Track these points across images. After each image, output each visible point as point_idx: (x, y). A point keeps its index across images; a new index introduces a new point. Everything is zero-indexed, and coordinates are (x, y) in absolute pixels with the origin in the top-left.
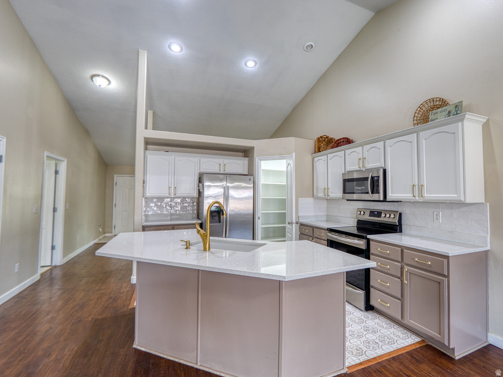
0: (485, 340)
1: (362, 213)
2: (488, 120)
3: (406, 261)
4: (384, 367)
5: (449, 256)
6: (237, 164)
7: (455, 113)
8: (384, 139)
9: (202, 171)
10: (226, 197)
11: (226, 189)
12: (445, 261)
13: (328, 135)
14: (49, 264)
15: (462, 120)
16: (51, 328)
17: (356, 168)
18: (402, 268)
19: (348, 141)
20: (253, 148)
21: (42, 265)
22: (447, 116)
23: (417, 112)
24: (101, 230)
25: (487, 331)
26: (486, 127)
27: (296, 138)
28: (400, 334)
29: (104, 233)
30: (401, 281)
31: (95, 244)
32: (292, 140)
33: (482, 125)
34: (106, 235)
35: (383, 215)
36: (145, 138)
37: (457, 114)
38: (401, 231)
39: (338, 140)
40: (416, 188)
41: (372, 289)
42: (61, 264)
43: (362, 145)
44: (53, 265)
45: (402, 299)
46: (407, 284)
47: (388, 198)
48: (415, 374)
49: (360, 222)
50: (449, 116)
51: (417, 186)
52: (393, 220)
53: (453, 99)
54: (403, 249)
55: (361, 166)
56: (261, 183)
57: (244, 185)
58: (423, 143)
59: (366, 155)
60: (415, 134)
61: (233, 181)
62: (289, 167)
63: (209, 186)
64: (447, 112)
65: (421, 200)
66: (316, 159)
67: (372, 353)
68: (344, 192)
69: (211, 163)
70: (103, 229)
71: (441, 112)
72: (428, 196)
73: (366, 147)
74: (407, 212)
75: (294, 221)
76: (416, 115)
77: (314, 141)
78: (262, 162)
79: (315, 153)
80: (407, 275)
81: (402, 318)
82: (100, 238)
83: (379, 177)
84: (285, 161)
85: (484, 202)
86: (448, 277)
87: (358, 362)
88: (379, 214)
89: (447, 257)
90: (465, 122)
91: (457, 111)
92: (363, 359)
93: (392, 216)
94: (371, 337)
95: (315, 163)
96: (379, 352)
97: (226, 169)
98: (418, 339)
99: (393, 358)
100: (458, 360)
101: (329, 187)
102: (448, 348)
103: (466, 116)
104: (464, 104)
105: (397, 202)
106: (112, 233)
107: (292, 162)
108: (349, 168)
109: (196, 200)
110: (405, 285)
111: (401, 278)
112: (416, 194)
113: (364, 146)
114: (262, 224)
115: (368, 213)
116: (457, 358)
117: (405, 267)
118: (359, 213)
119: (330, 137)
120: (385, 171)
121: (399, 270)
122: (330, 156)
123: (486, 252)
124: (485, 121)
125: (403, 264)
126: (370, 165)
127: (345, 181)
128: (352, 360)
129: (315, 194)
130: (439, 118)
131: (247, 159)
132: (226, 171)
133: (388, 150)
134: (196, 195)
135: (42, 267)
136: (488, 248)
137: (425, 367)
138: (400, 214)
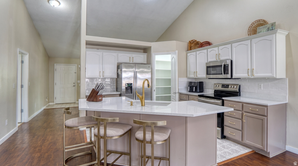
0: (284, 149)
1: (217, 86)
2: (289, 33)
3: (244, 110)
4: (235, 162)
5: (268, 106)
6: (140, 58)
7: (271, 29)
8: (231, 43)
9: (120, 61)
10: (135, 78)
11: (135, 73)
12: (266, 108)
13: (196, 40)
14: (20, 122)
15: (275, 33)
16: (41, 155)
17: (214, 59)
18: (242, 114)
19: (208, 44)
20: (150, 47)
21: (19, 122)
22: (267, 30)
23: (250, 27)
24: (47, 100)
25: (285, 145)
26: (288, 37)
27: (177, 41)
28: (241, 148)
29: (49, 103)
30: (242, 121)
31: (44, 109)
32: (174, 42)
33: (286, 36)
34: (50, 104)
35: (230, 87)
36: (86, 41)
37: (272, 30)
38: (240, 95)
39: (202, 43)
40: (250, 71)
41: (225, 127)
42: (28, 121)
43: (218, 46)
44: (22, 122)
45: (242, 130)
46: (245, 122)
47: (234, 77)
48: (251, 164)
49: (216, 91)
50: (268, 31)
51: (250, 70)
52: (236, 89)
53: (270, 21)
54: (243, 103)
55: (217, 59)
56: (156, 69)
57: (146, 70)
58: (254, 46)
59: (220, 52)
60: (250, 40)
61: (139, 68)
62: (174, 59)
63: (125, 71)
64: (267, 28)
65: (253, 77)
66: (189, 54)
67: (228, 157)
68: (207, 74)
69: (124, 57)
70: (48, 99)
71: (263, 28)
72: (256, 75)
73: (220, 48)
74: (243, 84)
75: (177, 91)
76: (250, 29)
77: (187, 43)
78: (156, 56)
79: (188, 50)
80: (245, 117)
81: (242, 140)
82: (47, 105)
83: (228, 65)
84: (170, 55)
85: (285, 78)
86: (267, 116)
87: (222, 161)
88: (227, 86)
89: (267, 106)
90: (277, 34)
91: (272, 28)
92: (224, 159)
93: (235, 87)
94: (226, 150)
95: (188, 57)
96: (232, 156)
97: (134, 60)
98: (251, 150)
99: (240, 159)
100: (271, 158)
101: (198, 71)
102: (266, 152)
103: (278, 31)
104: (276, 24)
105: (238, 79)
106: (54, 102)
107: (176, 56)
108: (210, 60)
109: (115, 80)
110: (244, 123)
111: (242, 119)
112: (250, 74)
113: (219, 47)
114: (156, 95)
115: (220, 86)
116: (271, 157)
117: (244, 113)
118: (216, 86)
119: (198, 40)
120: (232, 62)
121: (241, 115)
122: (198, 52)
123: (286, 104)
124: (287, 33)
125: (243, 112)
126: (222, 58)
127: (208, 67)
128: (219, 160)
129: (188, 75)
130: (262, 31)
131: (146, 54)
132: (134, 62)
133: (234, 49)
134: (116, 76)
135: (19, 123)
136: (287, 102)
137: (256, 162)
138: (240, 86)
